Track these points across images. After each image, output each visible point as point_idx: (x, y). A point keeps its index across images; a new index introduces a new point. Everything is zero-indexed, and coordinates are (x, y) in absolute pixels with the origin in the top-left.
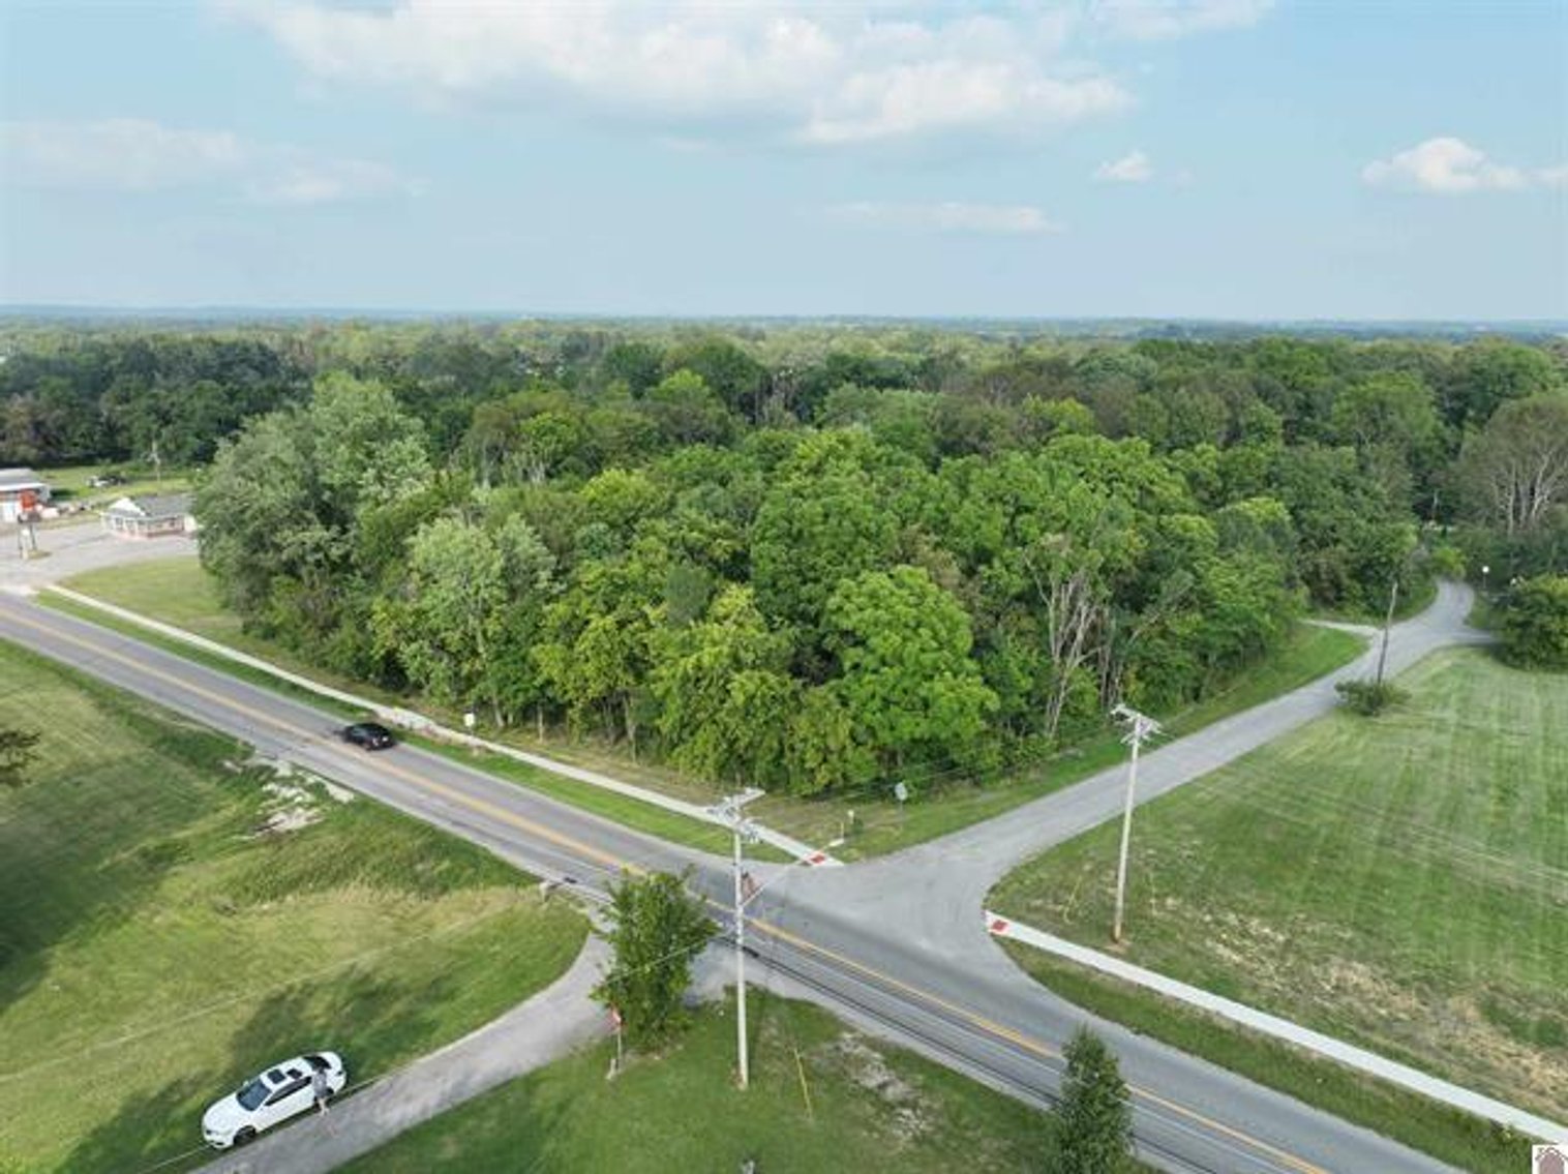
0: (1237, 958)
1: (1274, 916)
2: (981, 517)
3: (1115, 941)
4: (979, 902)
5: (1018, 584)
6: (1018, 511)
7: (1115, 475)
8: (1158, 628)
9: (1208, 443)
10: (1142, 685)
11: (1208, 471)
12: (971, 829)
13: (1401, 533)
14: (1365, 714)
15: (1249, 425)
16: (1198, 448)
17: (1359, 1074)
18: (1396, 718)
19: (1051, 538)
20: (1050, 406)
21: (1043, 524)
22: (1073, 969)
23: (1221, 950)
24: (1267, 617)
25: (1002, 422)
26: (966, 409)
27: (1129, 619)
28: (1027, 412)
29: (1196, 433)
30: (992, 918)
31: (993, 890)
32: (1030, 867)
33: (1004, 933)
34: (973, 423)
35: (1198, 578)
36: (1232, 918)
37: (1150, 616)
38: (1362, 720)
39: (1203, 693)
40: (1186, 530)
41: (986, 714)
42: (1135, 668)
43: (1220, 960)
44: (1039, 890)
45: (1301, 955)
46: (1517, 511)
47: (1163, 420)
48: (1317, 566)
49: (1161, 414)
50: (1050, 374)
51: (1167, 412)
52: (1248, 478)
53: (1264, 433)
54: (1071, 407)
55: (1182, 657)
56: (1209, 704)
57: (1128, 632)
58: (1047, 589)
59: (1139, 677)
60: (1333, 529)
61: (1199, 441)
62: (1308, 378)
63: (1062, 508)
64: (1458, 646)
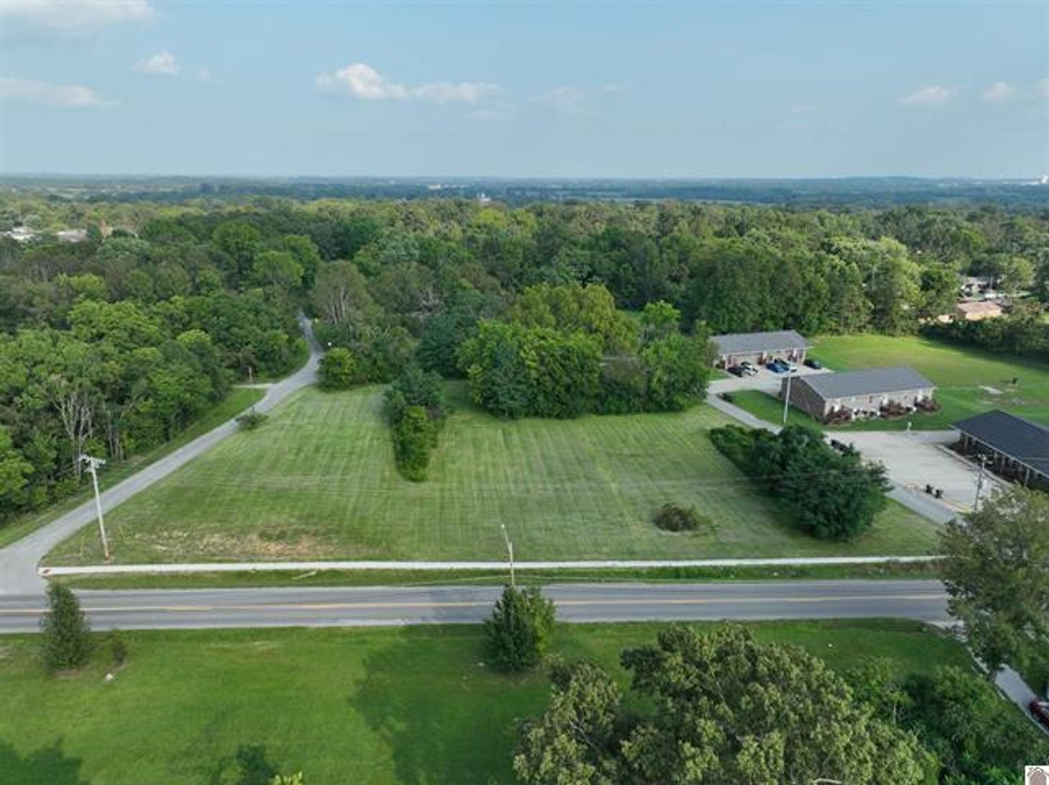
0: (164, 548)
1: (183, 528)
2: (8, 371)
3: (106, 559)
4: (36, 564)
5: (40, 404)
6: (35, 364)
7: (114, 324)
8: (134, 411)
9: (179, 295)
10: (132, 440)
11: (179, 312)
12: (31, 535)
13: (275, 336)
14: (250, 429)
15: (202, 282)
16: (173, 299)
17: (206, 572)
18: (264, 428)
19: (54, 377)
20: (75, 280)
21: (50, 369)
22: (86, 576)
23: (159, 547)
24: (188, 395)
25: (42, 295)
26: (14, 286)
27: (119, 408)
28: (61, 284)
29: (172, 290)
30: (42, 570)
31: (44, 558)
32: (64, 542)
33: (49, 573)
34: (19, 297)
35: (151, 381)
36: (165, 534)
37: (129, 405)
38: (249, 432)
39: (170, 435)
40: (146, 356)
41: (25, 475)
42: (125, 432)
43: (155, 551)
44: (71, 550)
45: (194, 538)
46: (337, 315)
47: (149, 285)
48: (238, 358)
49: (148, 281)
50: (81, 252)
51: (152, 280)
52: (203, 313)
53: (211, 286)
54: (90, 279)
55: (148, 422)
56: (173, 441)
57: (119, 415)
58: (59, 404)
59: (130, 436)
60: (247, 337)
61: (174, 294)
62: (251, 243)
63: (60, 359)
64: (308, 386)
